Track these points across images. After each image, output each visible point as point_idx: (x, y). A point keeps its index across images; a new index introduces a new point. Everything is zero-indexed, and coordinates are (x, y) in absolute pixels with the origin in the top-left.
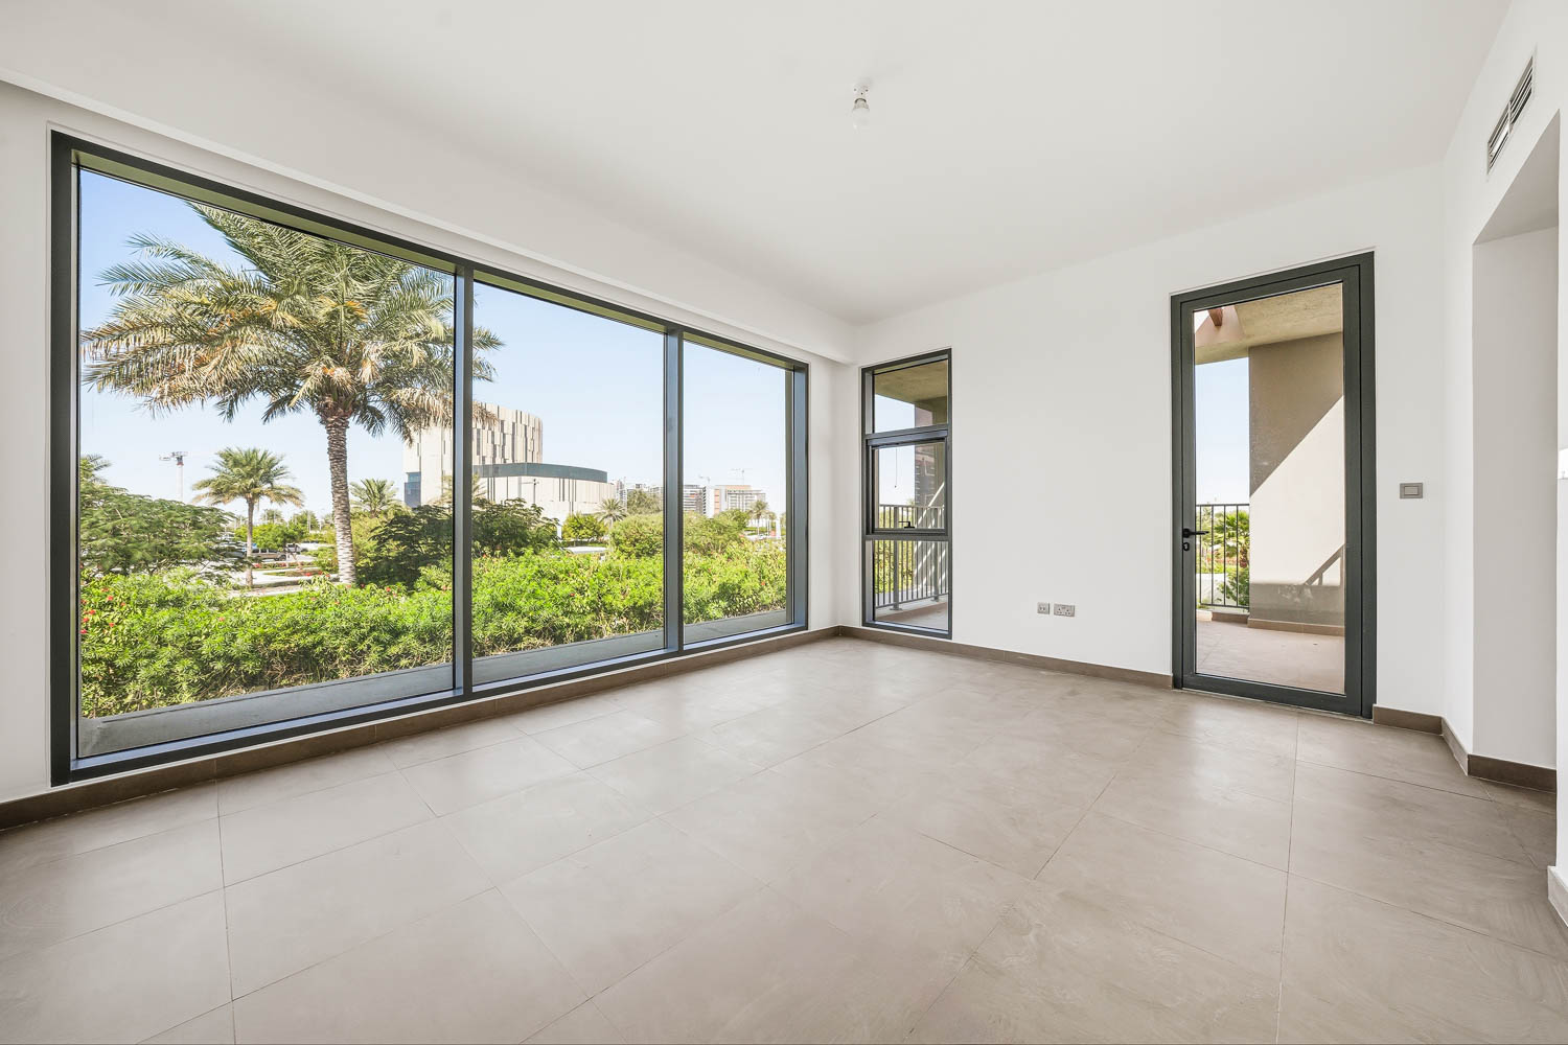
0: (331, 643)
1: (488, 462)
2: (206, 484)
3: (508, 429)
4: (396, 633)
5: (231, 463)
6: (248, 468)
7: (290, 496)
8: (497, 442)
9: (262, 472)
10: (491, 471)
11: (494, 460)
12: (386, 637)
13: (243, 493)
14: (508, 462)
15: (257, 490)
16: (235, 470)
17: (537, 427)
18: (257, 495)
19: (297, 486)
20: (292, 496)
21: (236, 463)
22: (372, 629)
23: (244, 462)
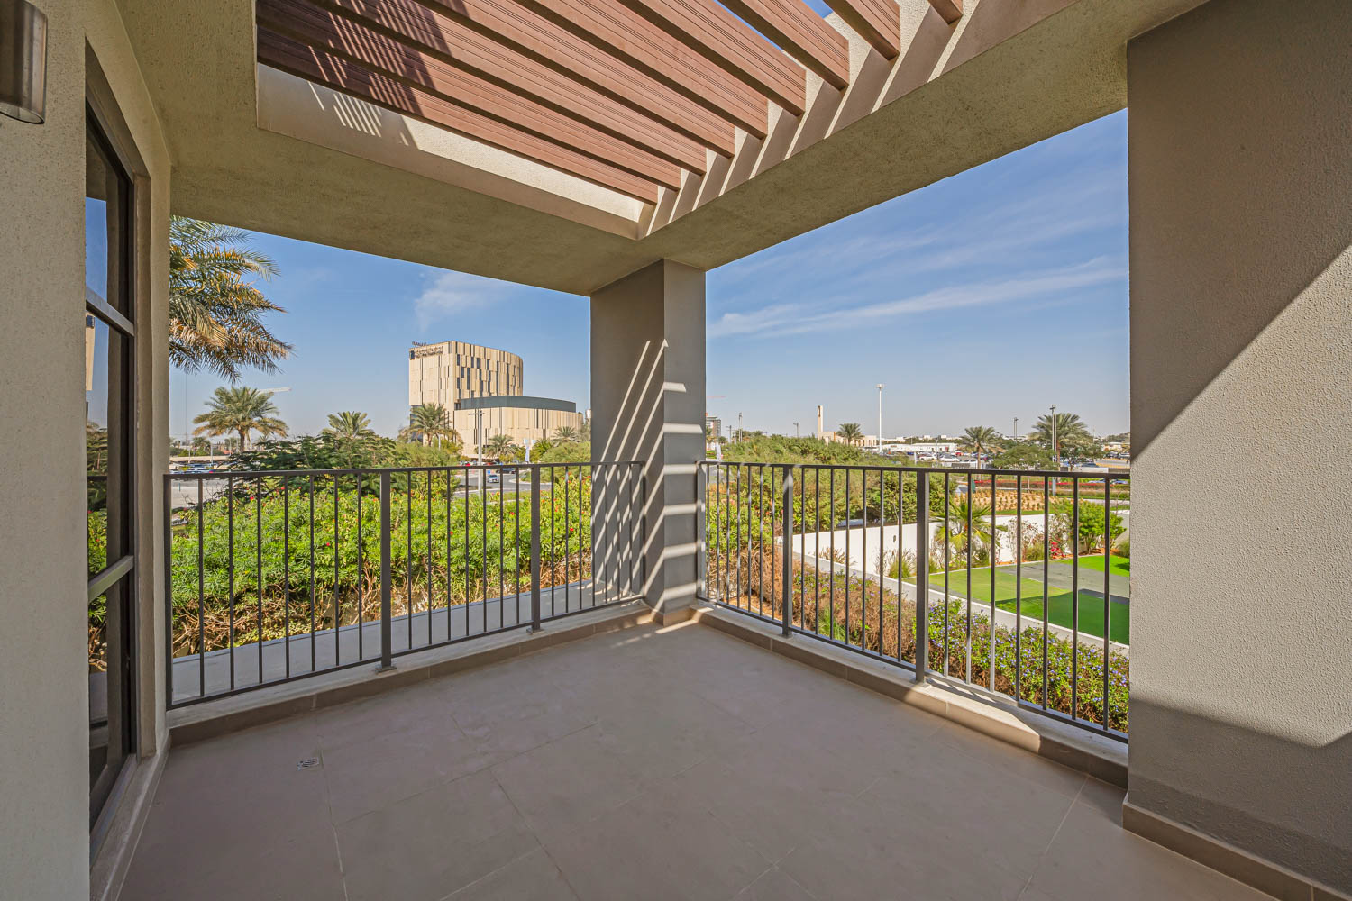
1: (477, 395)
2: (205, 418)
3: (493, 367)
5: (225, 400)
6: (239, 404)
7: (276, 427)
8: (484, 378)
9: (252, 407)
10: (478, 403)
11: (481, 394)
13: (235, 425)
14: (493, 395)
15: (246, 423)
16: (227, 405)
17: (518, 365)
18: (248, 426)
19: (280, 419)
20: (278, 426)
21: (229, 400)
23: (235, 399)
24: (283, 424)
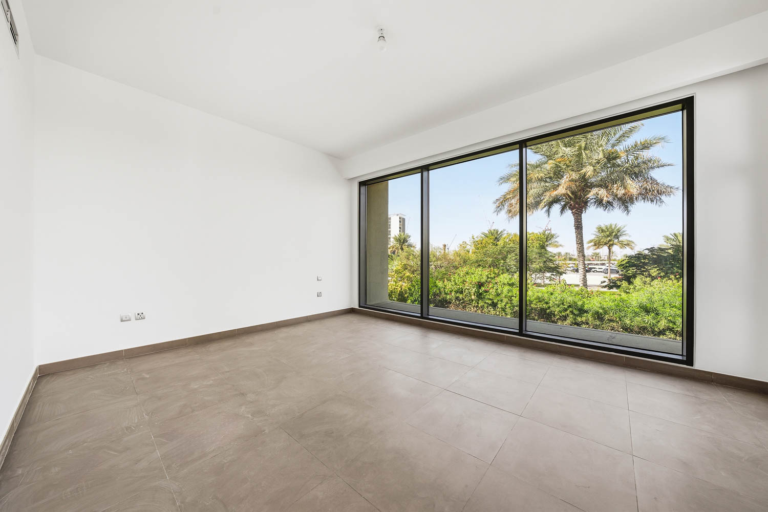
0: (553, 309)
2: (591, 241)
4: (582, 311)
5: (601, 231)
6: (608, 233)
7: (628, 245)
9: (614, 234)
12: (576, 312)
13: (606, 244)
15: (611, 243)
16: (602, 234)
18: (612, 245)
19: (630, 239)
20: (628, 244)
21: (603, 231)
22: (570, 306)
23: (606, 230)
24: (633, 242)
